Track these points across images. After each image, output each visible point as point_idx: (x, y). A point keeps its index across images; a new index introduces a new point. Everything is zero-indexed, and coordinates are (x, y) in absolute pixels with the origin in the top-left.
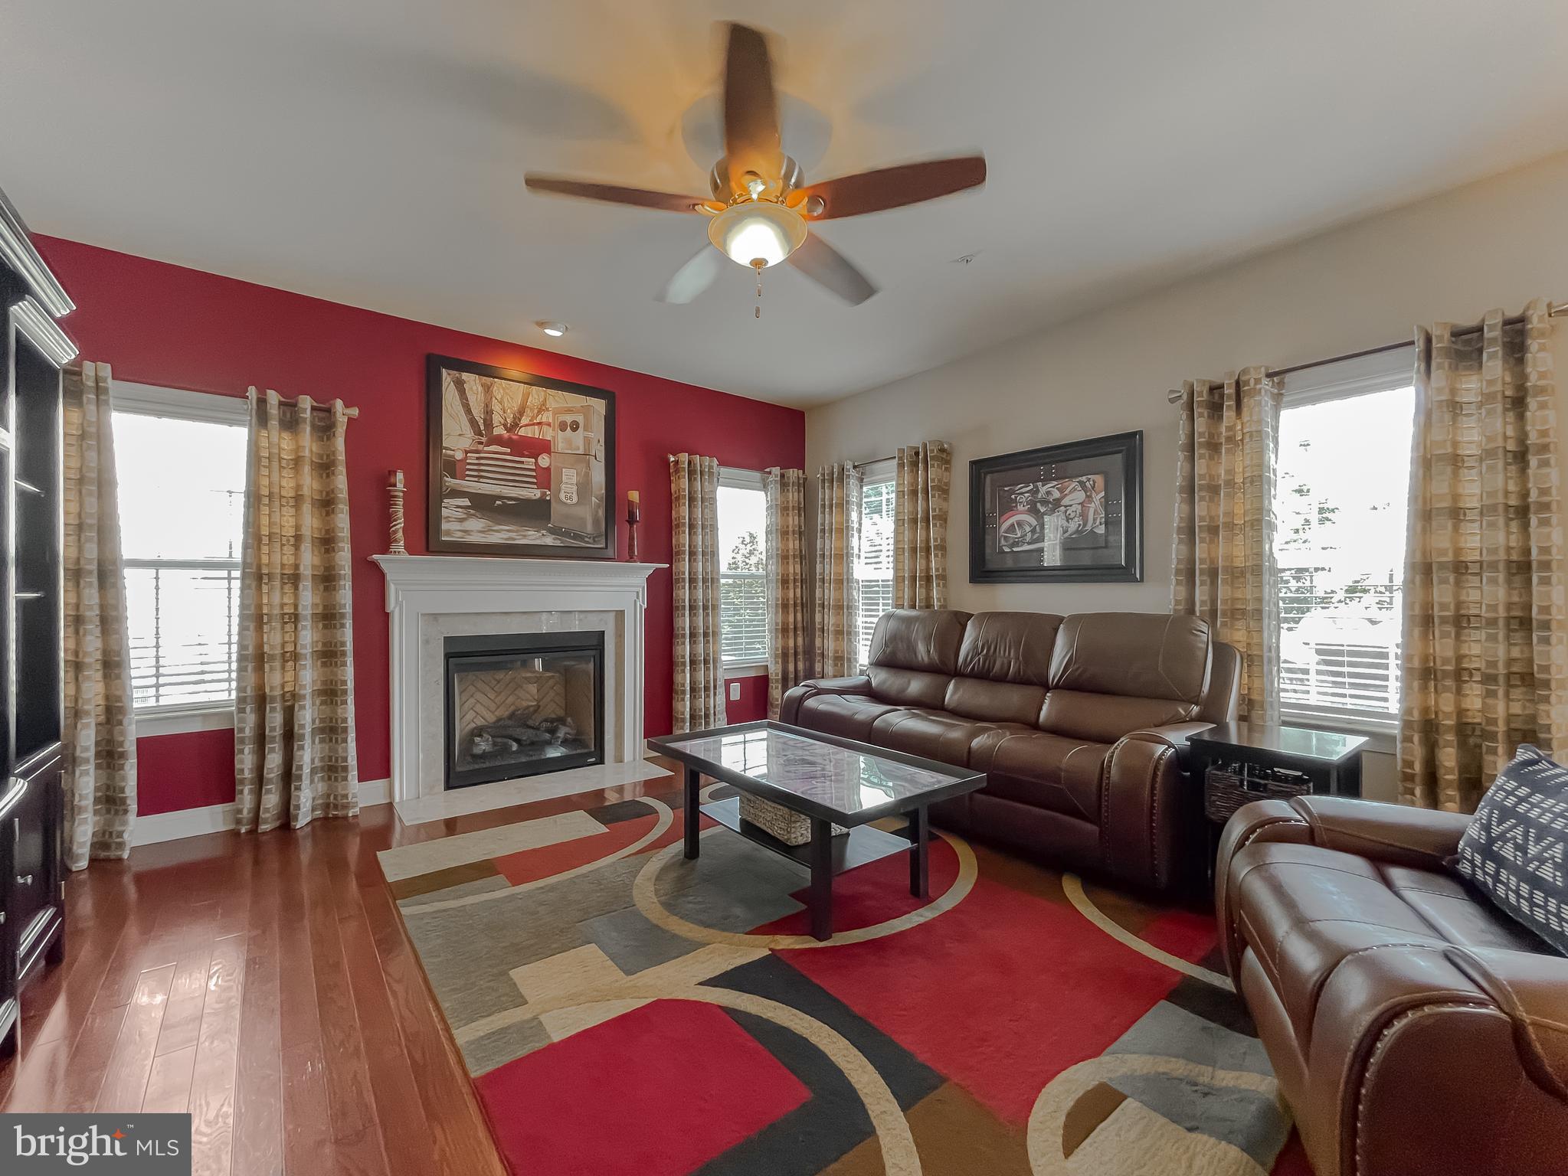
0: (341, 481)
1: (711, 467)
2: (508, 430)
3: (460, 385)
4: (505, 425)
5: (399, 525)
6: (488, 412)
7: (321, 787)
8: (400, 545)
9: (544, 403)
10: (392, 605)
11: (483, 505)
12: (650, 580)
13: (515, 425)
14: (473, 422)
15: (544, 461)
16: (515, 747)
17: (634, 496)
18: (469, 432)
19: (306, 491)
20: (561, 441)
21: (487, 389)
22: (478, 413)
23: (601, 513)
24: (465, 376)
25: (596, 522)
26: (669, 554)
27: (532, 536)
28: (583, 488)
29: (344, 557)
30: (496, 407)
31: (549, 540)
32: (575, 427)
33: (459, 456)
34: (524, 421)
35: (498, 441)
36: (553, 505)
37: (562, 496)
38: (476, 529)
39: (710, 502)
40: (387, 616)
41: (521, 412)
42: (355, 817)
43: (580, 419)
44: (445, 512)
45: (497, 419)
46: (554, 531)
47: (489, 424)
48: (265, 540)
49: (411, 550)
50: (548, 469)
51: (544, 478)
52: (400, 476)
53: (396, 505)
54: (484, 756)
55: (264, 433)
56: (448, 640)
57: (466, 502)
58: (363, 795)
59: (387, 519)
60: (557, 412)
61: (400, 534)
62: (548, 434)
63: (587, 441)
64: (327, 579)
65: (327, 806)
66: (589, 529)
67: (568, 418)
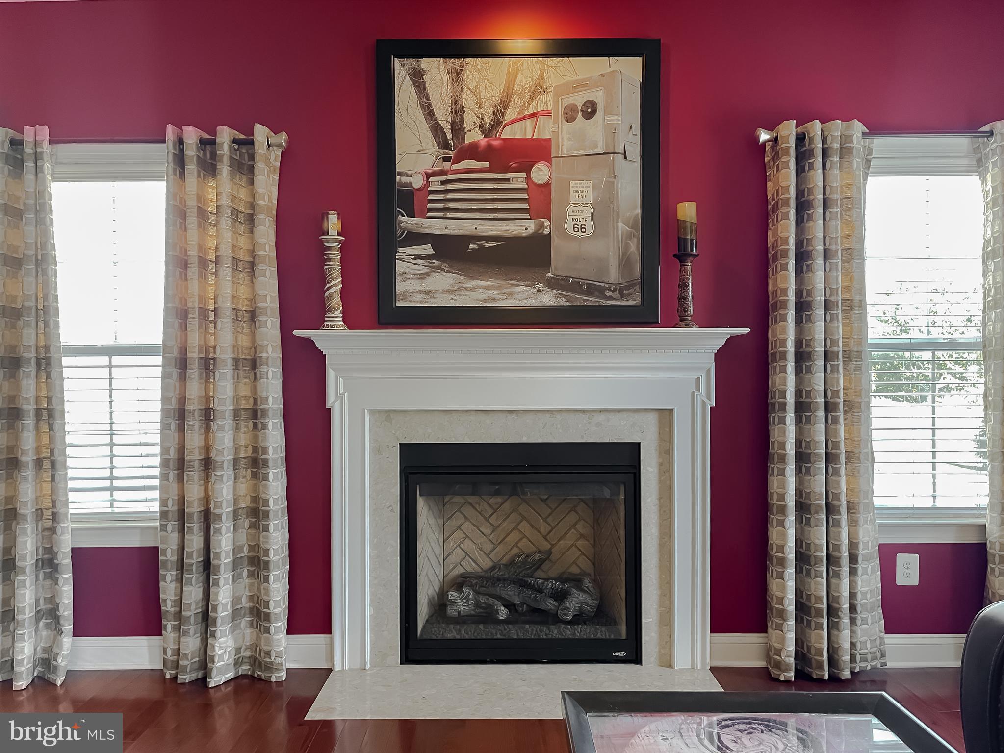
1: (846, 139)
2: (487, 133)
3: (417, 77)
4: (481, 127)
5: (335, 288)
6: (458, 111)
7: (248, 634)
8: (336, 316)
9: (541, 82)
11: (450, 251)
12: (723, 356)
13: (497, 124)
14: (436, 130)
15: (540, 173)
16: (503, 613)
17: (688, 211)
18: (431, 146)
19: (227, 251)
20: (567, 138)
21: (457, 75)
22: (443, 117)
23: (634, 247)
24: (426, 63)
25: (625, 263)
26: (758, 310)
27: (522, 294)
28: (604, 209)
29: (271, 336)
30: (468, 101)
31: (548, 299)
32: (590, 111)
33: (418, 182)
34: (510, 115)
35: (473, 152)
36: (555, 242)
37: (569, 227)
38: (442, 288)
40: (328, 414)
41: (505, 104)
42: (279, 683)
43: (598, 96)
44: (400, 267)
45: (470, 120)
46: (554, 284)
47: (458, 128)
49: (351, 322)
50: (547, 185)
51: (539, 201)
52: (333, 223)
53: (330, 260)
54: (461, 620)
56: (407, 450)
57: (427, 249)
60: (561, 91)
61: (336, 301)
62: (545, 130)
63: (611, 131)
66: (613, 275)
67: (579, 100)
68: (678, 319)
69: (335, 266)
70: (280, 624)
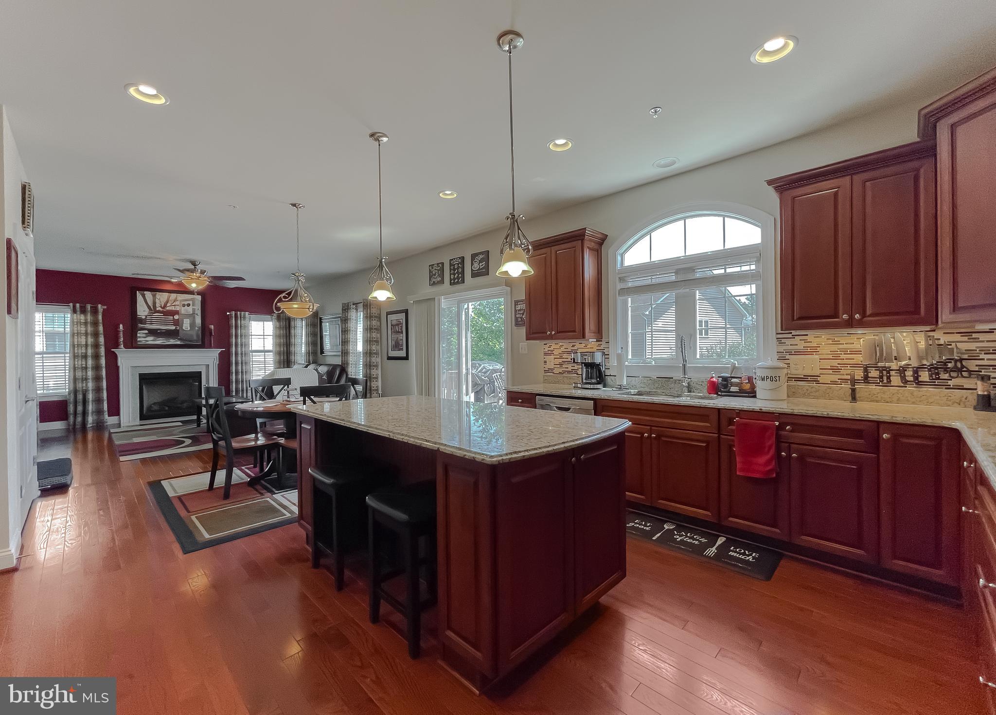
0: (101, 328)
1: (245, 315)
2: (163, 308)
3: (144, 296)
4: (161, 307)
5: (121, 340)
6: (154, 303)
7: (95, 417)
8: (122, 346)
9: (176, 298)
10: (119, 364)
11: (153, 333)
12: (220, 354)
13: (165, 306)
14: (149, 307)
15: (176, 317)
16: (167, 408)
17: (212, 327)
18: (147, 310)
19: (89, 331)
20: (183, 310)
21: (154, 296)
22: (150, 304)
23: (200, 333)
24: (145, 292)
25: (198, 336)
26: (228, 346)
27: (172, 342)
28: (192, 325)
29: (102, 351)
30: (157, 301)
31: (179, 343)
32: (189, 305)
33: (144, 317)
34: (168, 305)
35: (159, 312)
36: (180, 331)
37: (184, 328)
38: (150, 340)
39: (247, 327)
40: (117, 368)
41: (167, 302)
42: (107, 426)
43: (191, 302)
44: (138, 335)
45: (158, 305)
46: (180, 340)
47: (154, 307)
48: (76, 346)
49: (126, 347)
50: (178, 319)
51: (176, 323)
52: (121, 326)
54: (155, 411)
55: (75, 315)
56: (140, 375)
57: (147, 332)
58: (111, 420)
59: (117, 338)
60: (181, 301)
61: (122, 343)
62: (178, 308)
63: (194, 310)
64: (96, 357)
65: (97, 423)
66: (195, 338)
67: (186, 303)
68: (210, 347)
69: (121, 335)
70: (106, 414)
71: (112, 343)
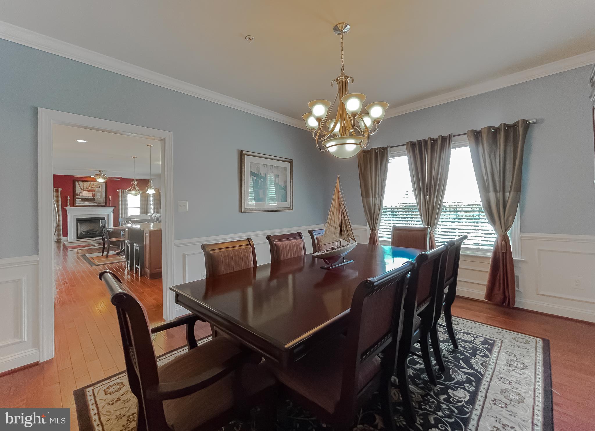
0: (60, 199)
1: (126, 191)
3: (79, 184)
5: (69, 203)
7: (57, 237)
8: (69, 206)
9: (94, 184)
10: (68, 214)
11: (83, 200)
12: (114, 209)
13: (88, 188)
14: (81, 188)
15: (94, 193)
16: (89, 234)
17: (110, 197)
18: (81, 190)
19: (55, 200)
20: (97, 189)
21: (84, 183)
23: (104, 199)
24: (80, 182)
25: (103, 201)
26: (117, 205)
27: (92, 204)
28: (101, 196)
29: (60, 208)
30: (85, 186)
31: (95, 204)
32: (99, 187)
33: (79, 193)
34: (90, 187)
35: (85, 190)
36: (95, 199)
37: (97, 198)
38: (82, 203)
39: (126, 197)
40: (67, 216)
41: (89, 186)
42: (62, 241)
43: (100, 186)
44: (76, 201)
47: (84, 188)
49: (71, 206)
50: (94, 194)
51: (94, 195)
52: (69, 197)
53: (68, 201)
54: (84, 235)
56: (77, 219)
57: (80, 199)
58: (63, 239)
59: (67, 203)
60: (96, 185)
62: (94, 189)
63: (102, 189)
65: (58, 240)
66: (102, 202)
67: (98, 186)
68: (109, 206)
70: (62, 236)
71: (65, 204)
